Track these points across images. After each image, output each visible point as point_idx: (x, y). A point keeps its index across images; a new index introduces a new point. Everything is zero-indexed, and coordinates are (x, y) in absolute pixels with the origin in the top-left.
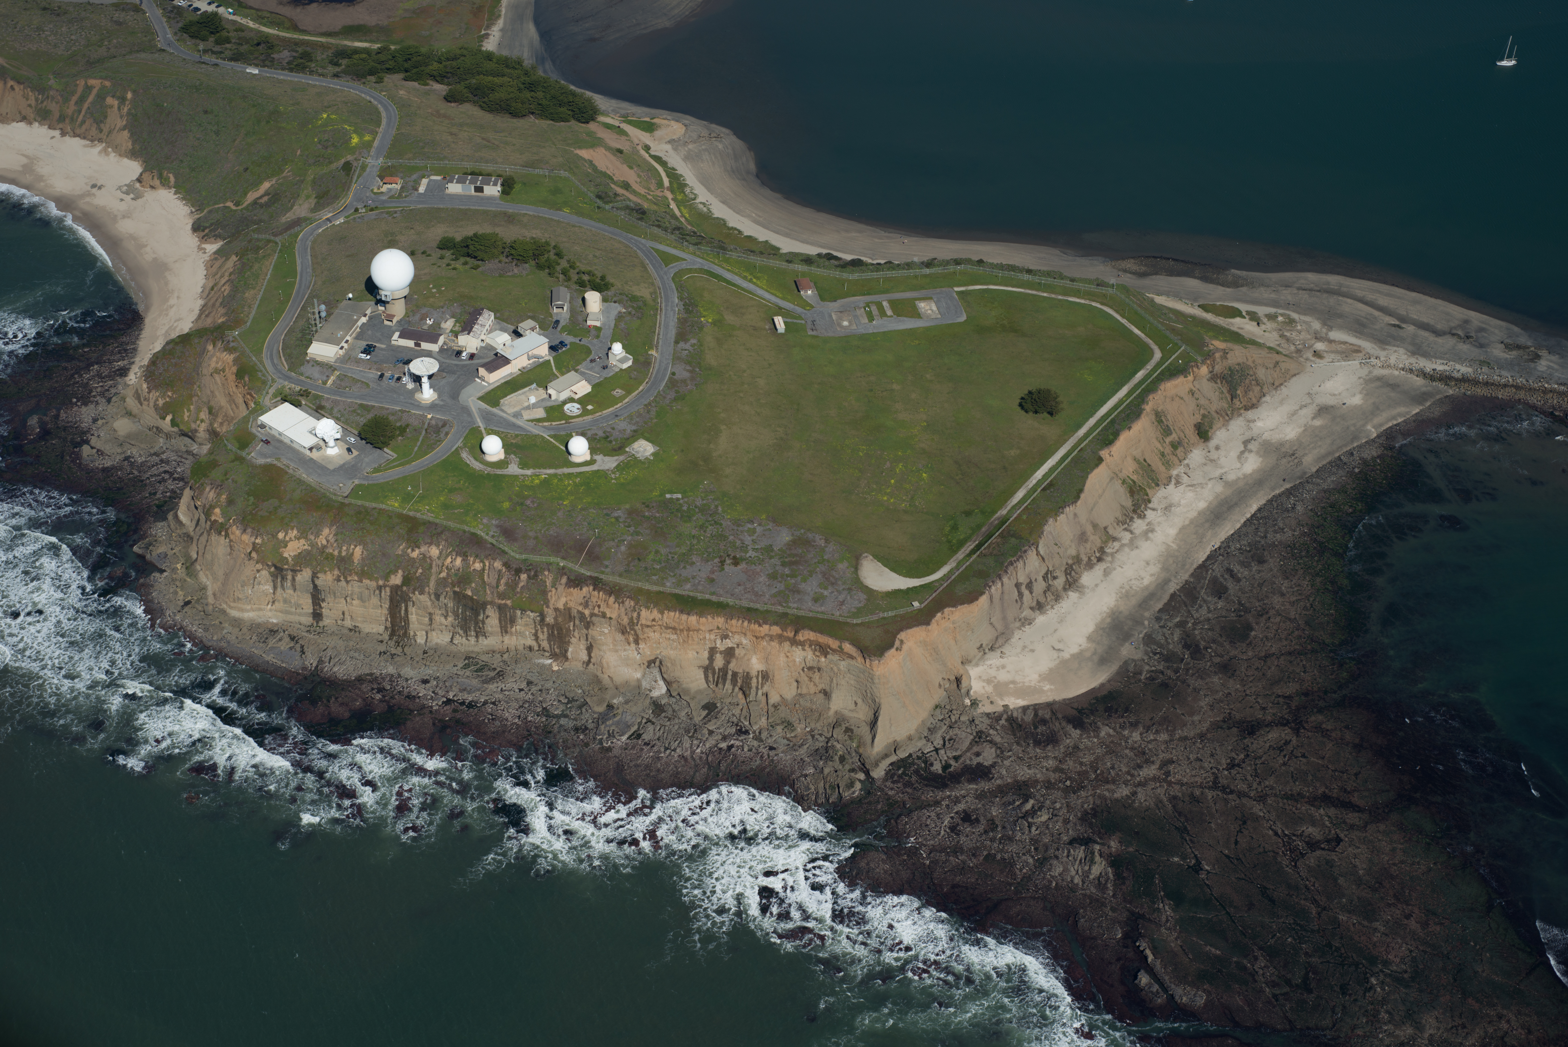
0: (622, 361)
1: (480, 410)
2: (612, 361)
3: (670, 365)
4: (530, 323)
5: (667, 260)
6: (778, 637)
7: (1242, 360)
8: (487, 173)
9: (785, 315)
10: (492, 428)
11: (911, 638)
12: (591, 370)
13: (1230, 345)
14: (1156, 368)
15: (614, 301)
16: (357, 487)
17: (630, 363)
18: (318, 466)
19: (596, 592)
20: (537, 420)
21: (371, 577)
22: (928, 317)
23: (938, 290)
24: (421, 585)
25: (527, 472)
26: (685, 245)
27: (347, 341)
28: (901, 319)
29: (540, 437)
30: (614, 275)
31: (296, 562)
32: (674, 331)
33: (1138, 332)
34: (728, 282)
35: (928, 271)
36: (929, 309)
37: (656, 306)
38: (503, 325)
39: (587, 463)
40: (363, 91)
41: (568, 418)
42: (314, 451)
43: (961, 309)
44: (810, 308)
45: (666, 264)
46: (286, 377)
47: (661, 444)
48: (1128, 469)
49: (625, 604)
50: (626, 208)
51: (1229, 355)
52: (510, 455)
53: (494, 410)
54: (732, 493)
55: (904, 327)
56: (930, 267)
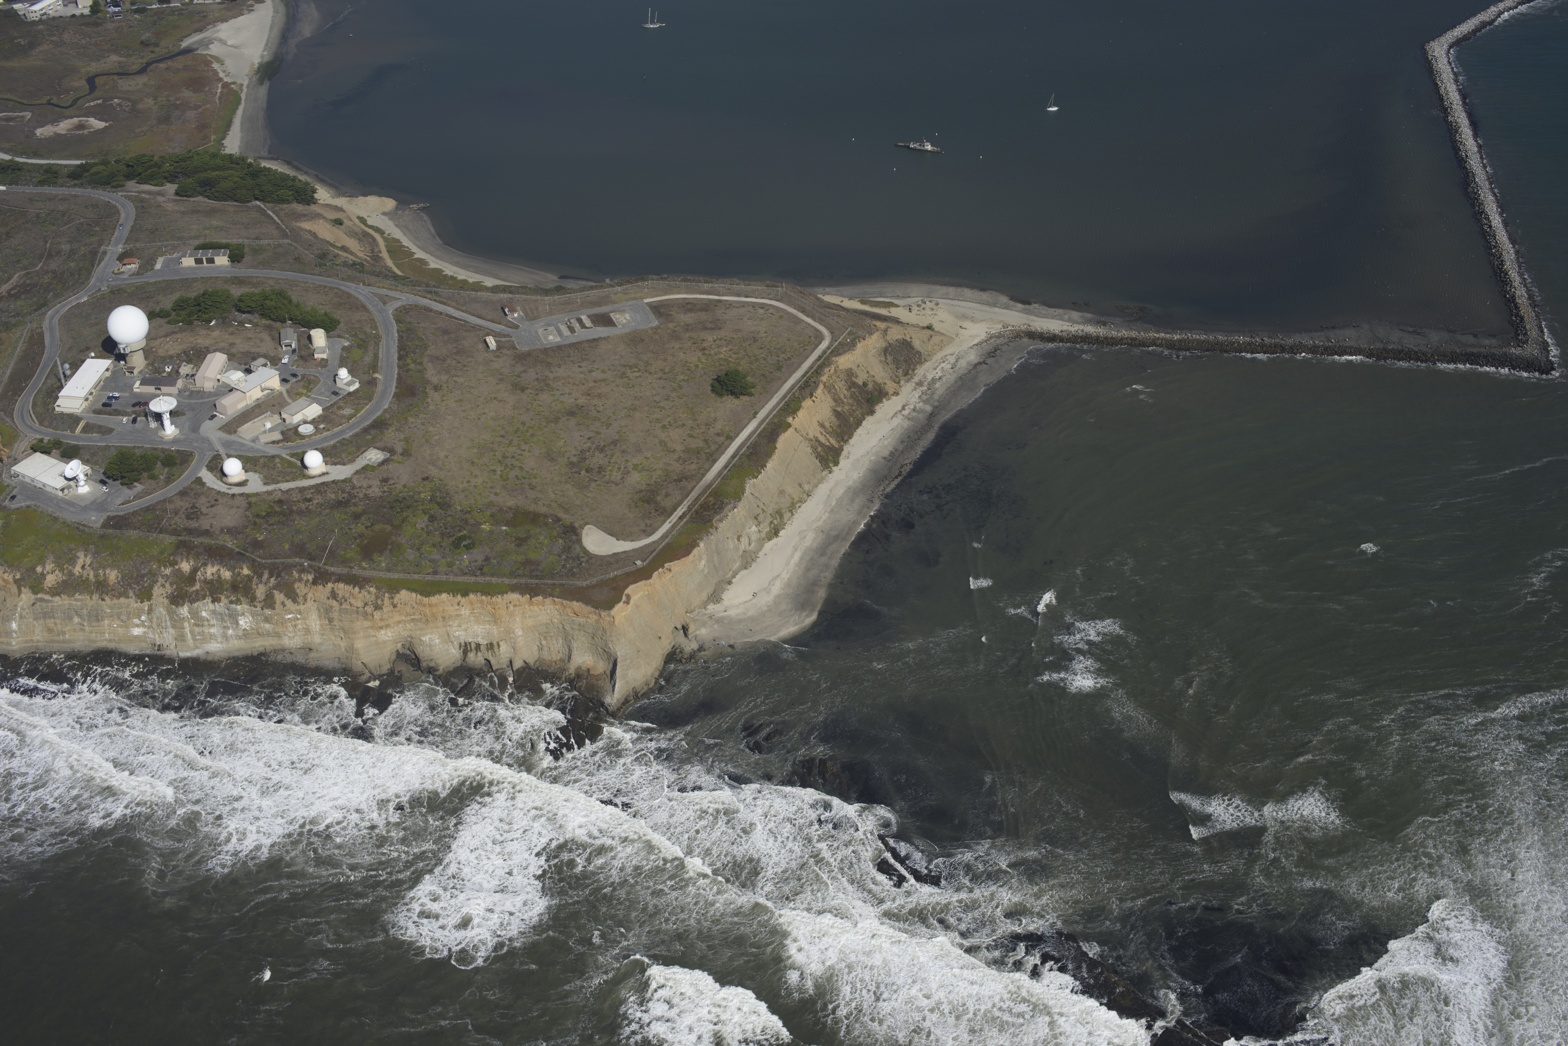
0: (349, 384)
1: (220, 438)
2: (339, 384)
3: (395, 384)
4: (261, 361)
5: (384, 300)
6: (515, 606)
7: (900, 337)
8: (216, 247)
9: (495, 335)
10: (231, 452)
11: (637, 591)
12: (321, 394)
13: (889, 325)
14: (828, 348)
15: (339, 336)
16: (109, 518)
17: (357, 385)
18: (70, 503)
19: (341, 585)
20: (273, 442)
21: (127, 597)
22: (624, 325)
23: (630, 303)
24: (176, 599)
25: (270, 488)
26: (400, 287)
27: (91, 394)
28: (599, 329)
29: (278, 456)
30: (337, 315)
31: (55, 592)
32: (396, 356)
33: (809, 320)
34: (441, 313)
35: (619, 289)
36: (623, 319)
37: (378, 338)
38: (236, 364)
39: (323, 474)
40: (102, 195)
41: (303, 437)
42: (66, 491)
43: (652, 316)
44: (517, 327)
45: (385, 303)
46: (36, 431)
47: (391, 451)
48: (815, 431)
49: (369, 592)
50: (345, 264)
51: (889, 332)
52: (251, 474)
53: (233, 437)
54: (461, 486)
55: (602, 336)
56: (621, 285)
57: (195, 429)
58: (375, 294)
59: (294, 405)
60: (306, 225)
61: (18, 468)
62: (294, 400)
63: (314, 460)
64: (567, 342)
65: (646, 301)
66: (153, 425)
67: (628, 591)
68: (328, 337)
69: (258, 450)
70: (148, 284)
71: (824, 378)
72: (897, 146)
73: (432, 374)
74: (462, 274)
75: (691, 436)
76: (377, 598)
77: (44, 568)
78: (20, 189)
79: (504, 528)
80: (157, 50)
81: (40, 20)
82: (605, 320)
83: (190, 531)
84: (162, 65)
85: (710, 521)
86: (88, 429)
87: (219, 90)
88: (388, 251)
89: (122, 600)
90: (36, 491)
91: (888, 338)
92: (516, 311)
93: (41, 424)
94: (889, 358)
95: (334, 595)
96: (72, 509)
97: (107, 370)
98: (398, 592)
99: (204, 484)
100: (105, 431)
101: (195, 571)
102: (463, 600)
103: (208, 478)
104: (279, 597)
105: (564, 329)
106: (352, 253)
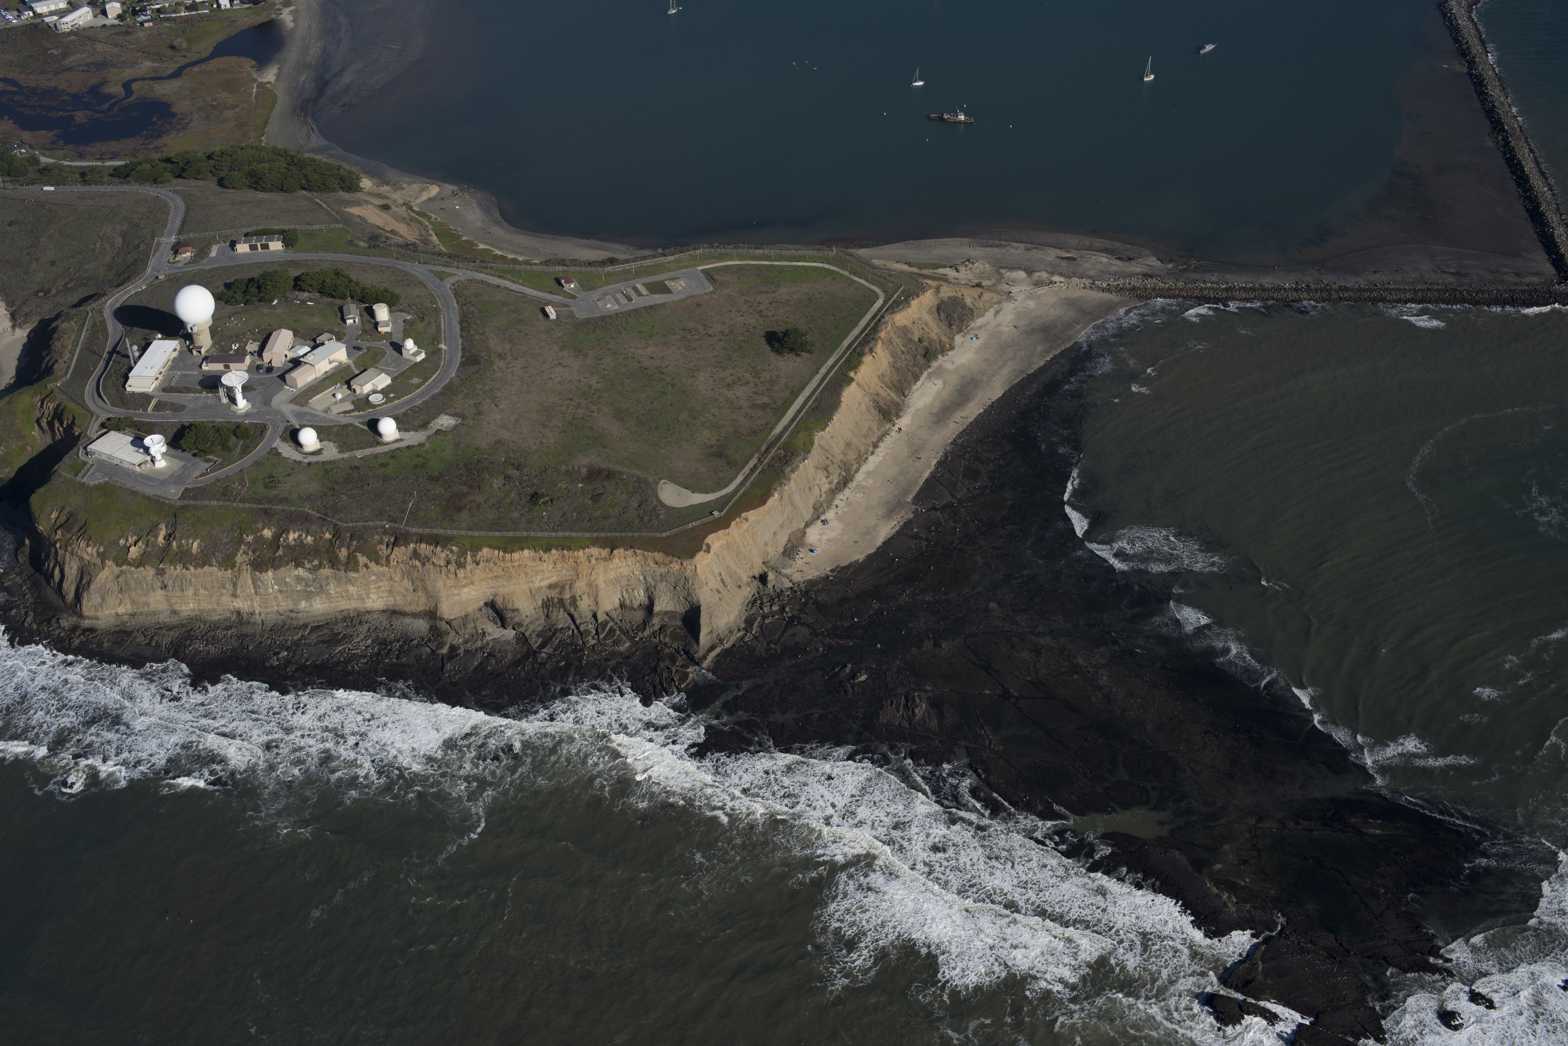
0: (416, 354)
1: (292, 411)
2: (406, 355)
3: (460, 354)
4: (326, 335)
5: (441, 276)
6: (597, 559)
7: (952, 294)
8: (270, 233)
9: (554, 305)
10: (305, 423)
11: (716, 540)
12: (388, 365)
13: (940, 283)
14: (883, 306)
15: (401, 311)
16: (187, 490)
17: (423, 356)
18: (147, 478)
19: (423, 546)
20: (345, 412)
21: (211, 565)
22: (679, 292)
23: (684, 271)
24: (260, 566)
25: (346, 455)
26: (456, 264)
27: (161, 373)
28: (656, 296)
29: (352, 425)
30: (397, 291)
31: (140, 563)
32: (458, 328)
33: (862, 281)
34: (498, 287)
35: (672, 258)
36: (679, 286)
37: (438, 311)
38: (301, 340)
39: (397, 441)
40: (150, 191)
41: (374, 406)
42: (143, 466)
43: (706, 283)
44: (574, 297)
45: (441, 280)
46: (109, 412)
47: (463, 416)
48: (876, 386)
49: (452, 551)
50: (398, 245)
51: (941, 290)
52: (325, 443)
53: (305, 409)
54: (534, 447)
55: (660, 302)
56: (673, 254)
57: (267, 402)
58: (432, 271)
59: (363, 376)
60: (355, 211)
61: (94, 447)
62: (363, 372)
63: (388, 427)
64: (625, 309)
65: (700, 268)
66: (224, 398)
67: (708, 540)
68: (391, 311)
69: (331, 420)
70: (204, 270)
71: (883, 334)
72: (930, 118)
73: (495, 344)
75: (756, 393)
76: (459, 556)
77: (127, 540)
78: (67, 188)
79: (580, 485)
80: (189, 55)
81: (72, 31)
82: (660, 288)
83: (270, 501)
84: (196, 69)
85: (783, 472)
86: (159, 406)
87: (255, 90)
88: (437, 234)
89: (206, 568)
90: (114, 469)
91: (941, 296)
92: (572, 282)
93: (112, 405)
94: (943, 316)
95: (416, 555)
96: (150, 483)
97: (175, 350)
98: (480, 550)
99: (279, 454)
100: (177, 408)
101: (277, 537)
102: (546, 556)
103: (284, 448)
104: (362, 559)
105: (620, 297)
106: (401, 236)
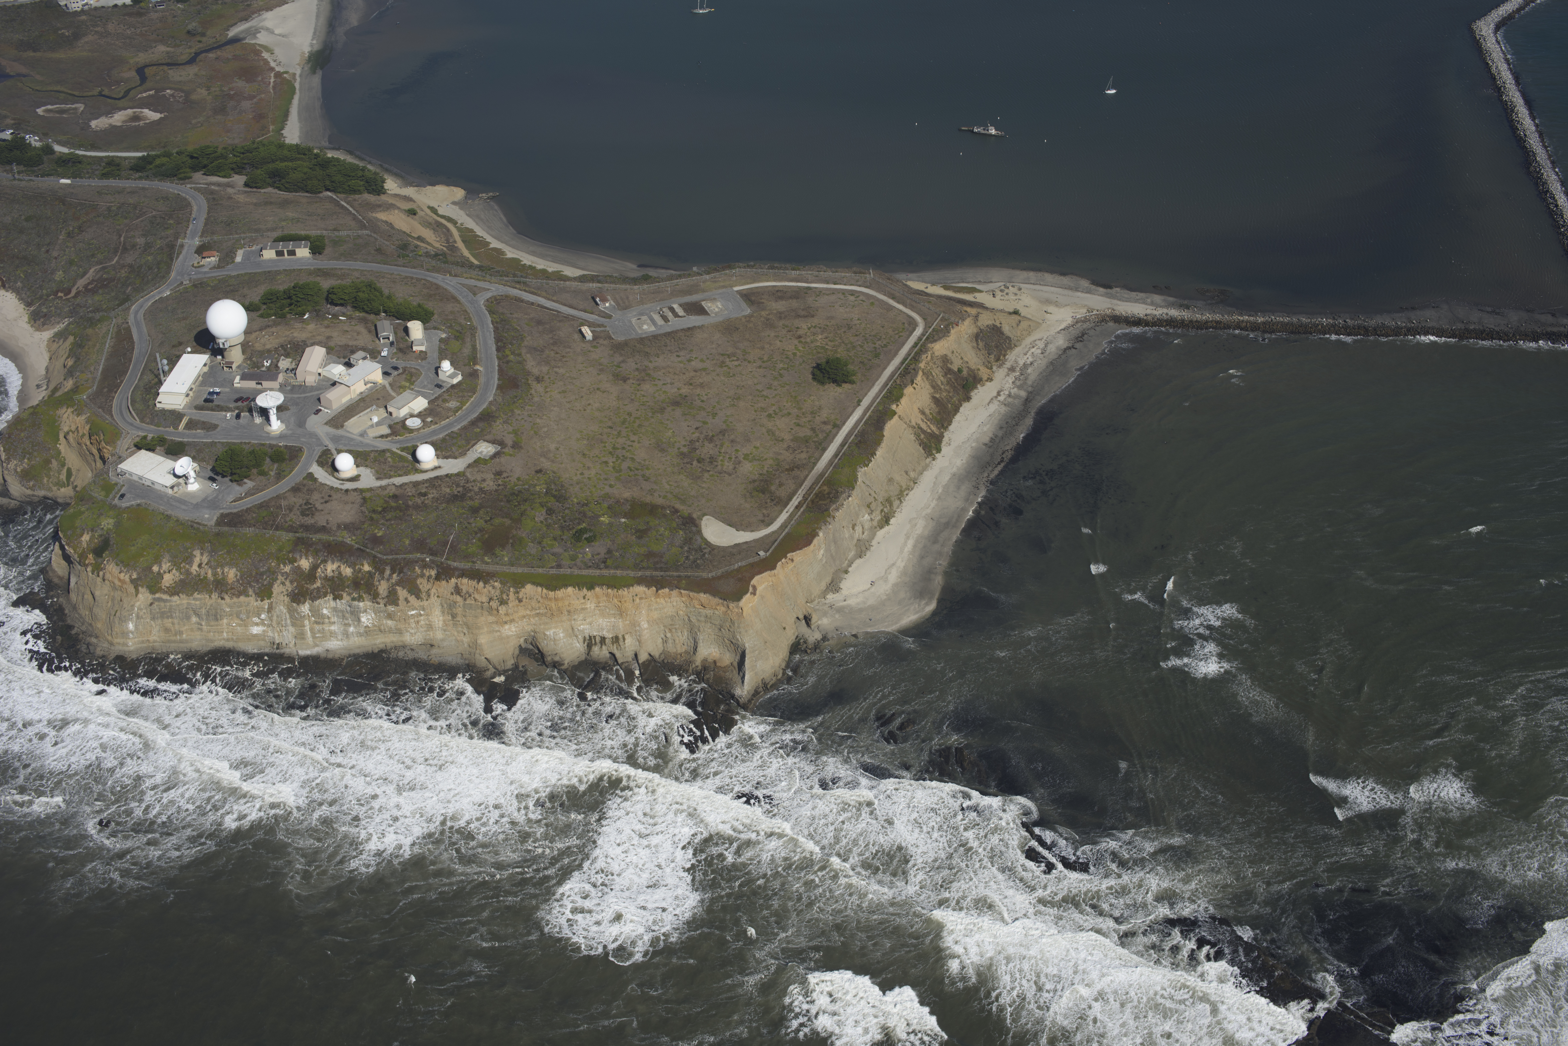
0: (452, 376)
1: (327, 434)
2: (443, 376)
3: (496, 376)
4: (361, 354)
5: (474, 291)
6: (641, 599)
7: (990, 322)
8: (297, 239)
9: (590, 325)
10: (341, 447)
11: (761, 582)
12: (424, 387)
13: (980, 310)
14: (923, 335)
15: (435, 328)
16: (223, 516)
17: (459, 378)
18: (181, 501)
19: (465, 581)
20: (382, 436)
21: (247, 596)
22: (716, 314)
23: (720, 291)
24: (297, 597)
25: (384, 482)
26: (488, 277)
27: (191, 389)
28: (693, 318)
29: (389, 450)
30: (430, 305)
31: (174, 591)
32: (494, 348)
33: (900, 307)
34: (532, 304)
35: (707, 277)
36: (715, 307)
37: (473, 329)
38: (335, 358)
39: (436, 468)
40: (171, 187)
41: (411, 431)
42: (176, 489)
43: (744, 305)
44: (610, 317)
45: (475, 294)
46: (138, 428)
47: (501, 443)
48: (917, 419)
49: (494, 587)
50: (427, 255)
51: (981, 317)
52: (362, 468)
53: (340, 432)
54: (575, 478)
55: (697, 324)
56: (709, 273)
57: (301, 423)
58: (463, 285)
59: (399, 399)
60: (382, 216)
61: (124, 466)
62: (399, 394)
63: (426, 454)
64: (662, 331)
65: (736, 289)
66: (258, 420)
67: (754, 582)
68: (425, 329)
69: (367, 445)
70: (231, 277)
71: (922, 365)
72: (960, 130)
73: (532, 365)
74: (541, 264)
75: (798, 425)
76: (502, 592)
77: (160, 567)
78: (85, 182)
79: (623, 520)
80: (204, 39)
81: (82, 10)
82: (696, 309)
83: (307, 528)
84: (211, 55)
85: (827, 510)
86: (191, 425)
87: (272, 80)
88: (463, 241)
89: (242, 598)
90: (145, 489)
91: (979, 324)
92: (607, 300)
93: (142, 420)
94: (981, 344)
95: (457, 591)
96: (183, 507)
97: (205, 365)
98: (523, 586)
99: (316, 480)
100: (210, 427)
101: (314, 568)
102: (589, 594)
103: (320, 474)
104: (402, 593)
105: (657, 318)
106: (428, 244)
